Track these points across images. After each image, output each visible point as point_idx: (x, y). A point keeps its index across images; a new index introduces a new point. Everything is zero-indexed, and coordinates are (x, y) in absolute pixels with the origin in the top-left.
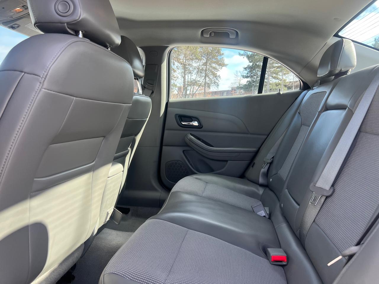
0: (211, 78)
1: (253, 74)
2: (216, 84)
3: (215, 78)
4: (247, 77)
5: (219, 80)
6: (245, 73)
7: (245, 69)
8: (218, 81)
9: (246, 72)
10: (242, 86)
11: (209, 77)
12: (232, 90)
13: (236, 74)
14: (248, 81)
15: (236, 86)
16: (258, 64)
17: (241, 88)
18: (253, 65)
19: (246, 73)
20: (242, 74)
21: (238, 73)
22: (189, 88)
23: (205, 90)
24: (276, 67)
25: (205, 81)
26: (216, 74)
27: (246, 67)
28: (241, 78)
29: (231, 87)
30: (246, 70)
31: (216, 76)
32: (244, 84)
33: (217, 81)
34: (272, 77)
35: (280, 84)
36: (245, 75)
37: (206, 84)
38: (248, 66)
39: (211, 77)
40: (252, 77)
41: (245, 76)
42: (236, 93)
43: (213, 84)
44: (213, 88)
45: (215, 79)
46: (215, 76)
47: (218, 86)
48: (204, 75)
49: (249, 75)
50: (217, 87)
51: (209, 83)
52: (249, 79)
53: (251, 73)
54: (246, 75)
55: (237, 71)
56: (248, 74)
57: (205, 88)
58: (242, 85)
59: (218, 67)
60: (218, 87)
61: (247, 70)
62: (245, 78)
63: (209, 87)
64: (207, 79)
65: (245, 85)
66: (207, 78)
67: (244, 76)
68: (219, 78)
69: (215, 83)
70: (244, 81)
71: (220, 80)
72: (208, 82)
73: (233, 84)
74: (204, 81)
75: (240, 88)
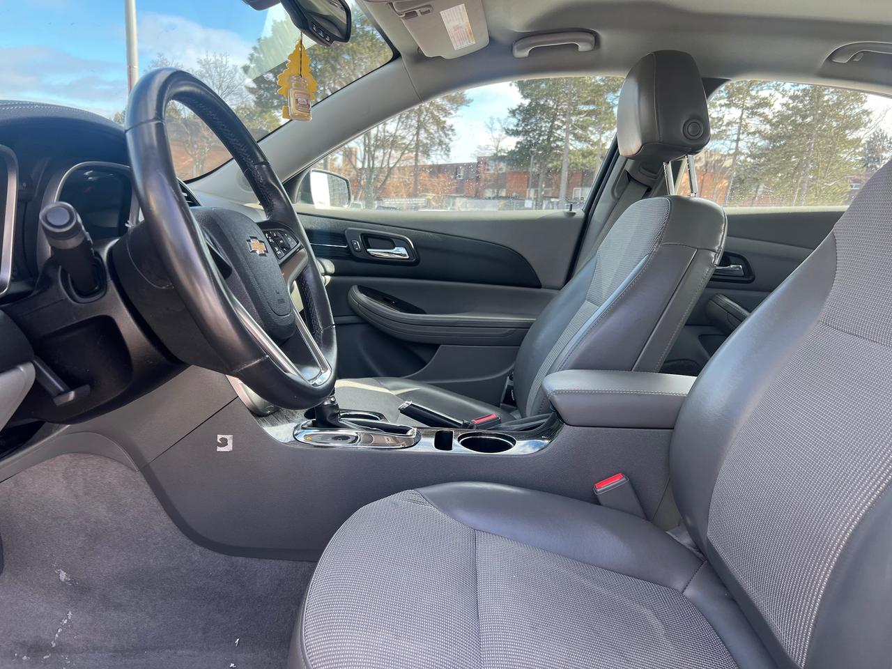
0: (431, 131)
1: (529, 127)
2: (444, 146)
3: (441, 132)
4: (516, 133)
5: (451, 136)
6: (512, 123)
7: (513, 112)
8: (450, 139)
9: (515, 121)
10: (506, 155)
11: (426, 131)
12: (479, 163)
13: (491, 126)
14: (518, 143)
15: (488, 154)
16: (542, 103)
17: (502, 159)
18: (530, 105)
19: (515, 124)
20: (505, 126)
21: (493, 123)
22: (379, 154)
23: (416, 160)
24: (585, 112)
25: (417, 140)
26: (445, 122)
27: (514, 109)
28: (500, 135)
29: (477, 155)
30: (514, 115)
31: (444, 127)
32: (510, 150)
33: (447, 141)
34: (575, 135)
35: (591, 153)
36: (511, 127)
37: (419, 146)
38: (520, 106)
39: (433, 128)
40: (526, 133)
41: (512, 130)
42: (488, 170)
43: (436, 147)
44: (439, 157)
45: (443, 135)
46: (441, 126)
47: (449, 151)
48: (414, 122)
49: (520, 129)
50: (446, 154)
51: (427, 144)
52: (520, 138)
53: (527, 125)
54: (515, 129)
55: (491, 118)
56: (518, 125)
57: (417, 155)
58: (504, 152)
59: (448, 106)
60: (448, 155)
61: (517, 116)
62: (511, 135)
63: (426, 153)
64: (423, 135)
65: (512, 153)
66: (422, 131)
67: (508, 129)
68: (450, 132)
69: (441, 143)
70: (510, 143)
71: (453, 138)
72: (425, 141)
73: (481, 149)
74: (415, 139)
75: (497, 158)
